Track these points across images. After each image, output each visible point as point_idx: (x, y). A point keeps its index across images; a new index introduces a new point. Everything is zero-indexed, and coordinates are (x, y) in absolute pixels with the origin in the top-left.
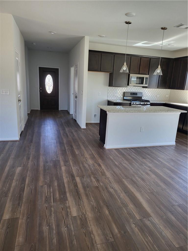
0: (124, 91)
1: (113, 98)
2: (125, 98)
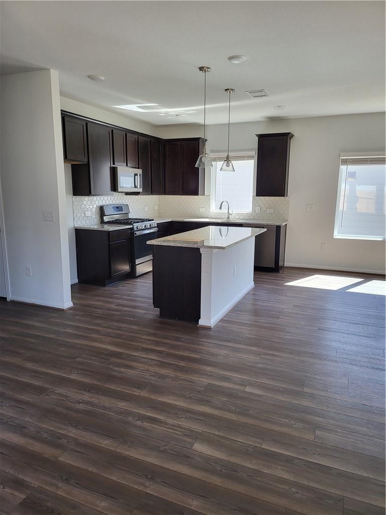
0: (101, 204)
1: (83, 222)
2: (106, 219)
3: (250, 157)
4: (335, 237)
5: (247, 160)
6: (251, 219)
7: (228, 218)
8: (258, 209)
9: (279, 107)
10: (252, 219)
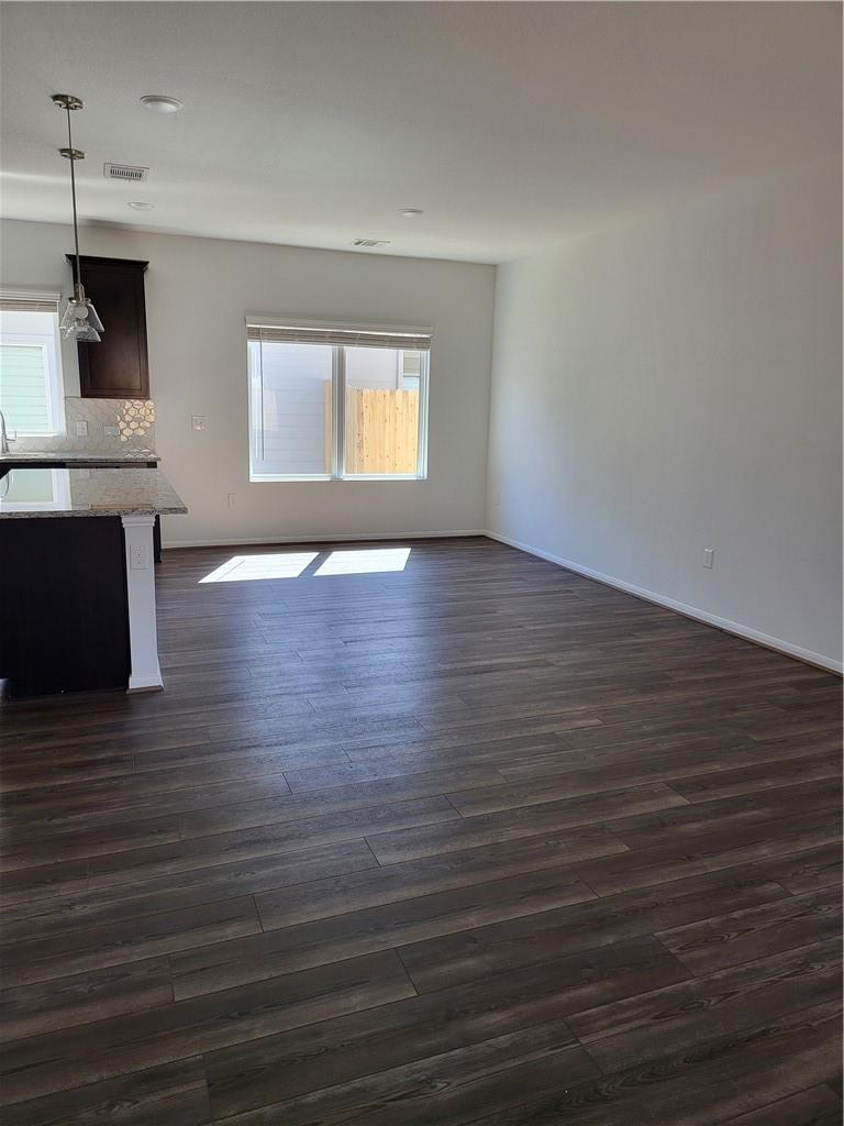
3: (47, 306)
4: (251, 480)
5: (40, 310)
6: (64, 452)
7: (6, 450)
8: (81, 428)
9: (140, 204)
10: (68, 451)
